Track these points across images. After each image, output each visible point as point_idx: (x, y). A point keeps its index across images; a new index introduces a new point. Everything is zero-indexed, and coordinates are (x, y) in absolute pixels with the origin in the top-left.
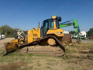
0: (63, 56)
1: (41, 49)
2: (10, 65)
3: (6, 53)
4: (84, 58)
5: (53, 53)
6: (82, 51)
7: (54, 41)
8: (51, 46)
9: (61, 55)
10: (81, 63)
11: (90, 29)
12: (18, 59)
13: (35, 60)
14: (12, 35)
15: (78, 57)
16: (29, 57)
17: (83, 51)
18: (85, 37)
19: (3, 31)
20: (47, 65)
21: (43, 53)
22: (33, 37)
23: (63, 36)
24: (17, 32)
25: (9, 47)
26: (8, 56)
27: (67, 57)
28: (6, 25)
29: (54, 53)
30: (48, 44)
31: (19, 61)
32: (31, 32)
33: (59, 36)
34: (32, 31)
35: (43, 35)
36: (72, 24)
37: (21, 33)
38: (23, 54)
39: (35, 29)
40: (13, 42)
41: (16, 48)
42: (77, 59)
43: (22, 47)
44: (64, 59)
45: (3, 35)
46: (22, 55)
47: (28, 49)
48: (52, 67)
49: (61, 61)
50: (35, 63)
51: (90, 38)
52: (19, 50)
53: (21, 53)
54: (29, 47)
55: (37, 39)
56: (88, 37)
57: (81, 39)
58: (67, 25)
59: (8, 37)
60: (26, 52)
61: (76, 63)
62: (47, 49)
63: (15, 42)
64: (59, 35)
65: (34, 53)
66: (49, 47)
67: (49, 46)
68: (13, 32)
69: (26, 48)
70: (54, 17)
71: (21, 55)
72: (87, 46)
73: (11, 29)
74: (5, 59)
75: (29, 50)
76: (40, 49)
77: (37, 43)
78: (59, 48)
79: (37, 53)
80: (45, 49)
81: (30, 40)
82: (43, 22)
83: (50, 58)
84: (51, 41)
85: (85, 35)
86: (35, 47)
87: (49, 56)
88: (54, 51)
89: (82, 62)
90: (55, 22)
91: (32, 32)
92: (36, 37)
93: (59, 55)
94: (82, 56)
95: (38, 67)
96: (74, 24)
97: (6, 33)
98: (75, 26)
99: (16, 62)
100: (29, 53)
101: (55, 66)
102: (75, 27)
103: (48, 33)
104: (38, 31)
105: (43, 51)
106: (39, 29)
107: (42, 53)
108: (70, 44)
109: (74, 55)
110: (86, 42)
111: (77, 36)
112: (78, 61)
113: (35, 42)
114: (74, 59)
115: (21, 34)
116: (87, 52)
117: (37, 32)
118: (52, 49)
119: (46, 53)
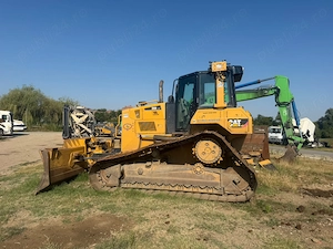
0: (248, 204)
1: (170, 175)
2: (70, 226)
3: (48, 184)
4: (322, 212)
5: (210, 191)
6: (309, 188)
7: (218, 150)
8: (205, 165)
9: (242, 198)
10: (314, 227)
11: (328, 111)
12: (91, 206)
13: (153, 213)
14: (49, 123)
15: (300, 209)
16: (130, 201)
17: (314, 186)
18: (311, 139)
19: (18, 108)
20: (199, 231)
21: (176, 188)
22: (139, 131)
23: (251, 132)
24: (72, 111)
25: (58, 164)
26: (54, 196)
27: (260, 204)
28: (28, 86)
29: (215, 192)
30: (194, 160)
31: (98, 212)
32: (135, 116)
33: (234, 131)
34: (137, 112)
35: (174, 125)
36: (271, 92)
37: (86, 116)
38: (106, 189)
39: (146, 106)
40: (69, 147)
41: (78, 167)
42: (297, 215)
43: (102, 165)
44: (253, 212)
45: (16, 122)
46: (102, 193)
47: (122, 173)
48: (218, 237)
49: (244, 217)
50: (156, 223)
51: (326, 145)
52: (92, 176)
53: (99, 185)
54: (126, 167)
55: (156, 139)
56: (321, 140)
57: (300, 145)
58: (251, 95)
59: (34, 130)
60: (117, 182)
61: (298, 227)
62: (191, 176)
63: (74, 146)
64: (234, 127)
65: (144, 187)
66: (198, 169)
67: (198, 164)
68: (53, 113)
69: (116, 169)
70: (219, 67)
71: (99, 193)
72: (322, 170)
73: (48, 103)
74: (47, 204)
75: (126, 175)
76: (164, 175)
77: (155, 154)
78: (232, 175)
79: (153, 187)
80: (185, 176)
81: (130, 142)
82: (177, 82)
83: (204, 207)
84: (207, 151)
85: (312, 133)
86: (147, 167)
87: (199, 200)
88: (217, 184)
89: (318, 226)
90: (220, 85)
91: (138, 117)
92: (150, 134)
93: (232, 198)
94: (314, 205)
95: (171, 237)
96: (277, 93)
97: (27, 115)
98: (281, 100)
99: (90, 216)
100: (125, 186)
101: (228, 234)
102: (279, 104)
103: (194, 121)
104: (158, 111)
105: (175, 181)
106: (163, 105)
107: (171, 188)
108: (262, 163)
109: (283, 201)
110: (317, 158)
111: (280, 136)
112: (304, 221)
113: (147, 149)
114: (287, 215)
115: (83, 119)
116: (325, 192)
117: (156, 117)
118: (208, 176)
119: (185, 189)
